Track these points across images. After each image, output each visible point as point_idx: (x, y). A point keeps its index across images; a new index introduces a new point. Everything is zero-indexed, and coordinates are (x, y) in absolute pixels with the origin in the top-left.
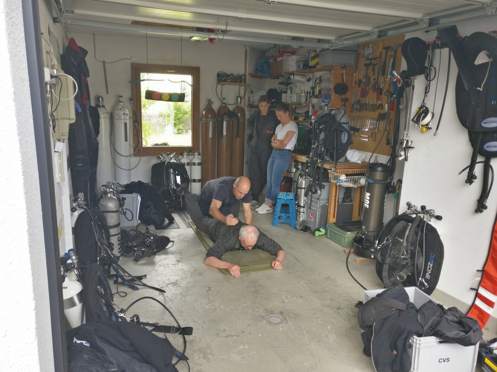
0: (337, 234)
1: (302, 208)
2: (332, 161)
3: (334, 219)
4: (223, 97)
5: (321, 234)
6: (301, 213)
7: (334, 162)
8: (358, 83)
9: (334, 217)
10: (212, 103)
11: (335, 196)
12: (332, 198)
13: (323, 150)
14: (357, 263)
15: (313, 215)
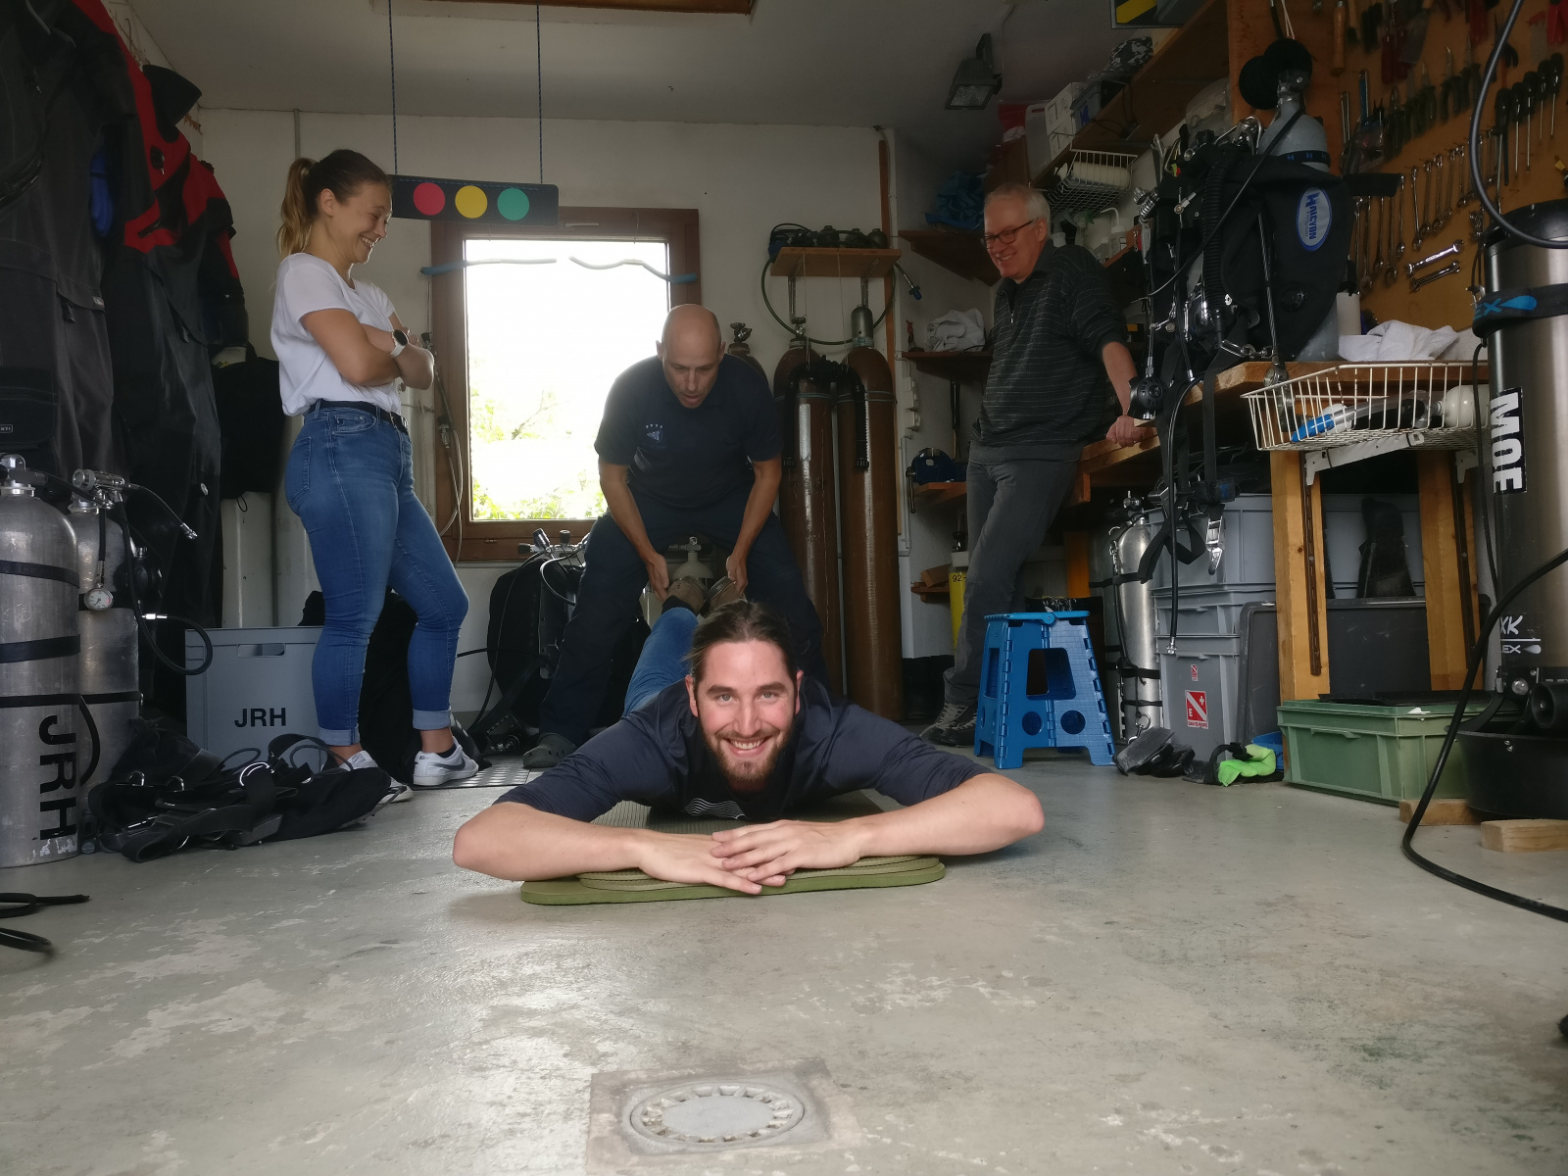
0: (1341, 736)
1: (1148, 681)
2: (1259, 349)
3: (1315, 679)
4: (799, 314)
5: (1250, 770)
6: (1142, 709)
7: (1269, 351)
8: (1359, 35)
9: (1316, 670)
10: (748, 333)
11: (1307, 549)
12: (1286, 557)
13: (1205, 315)
14: (1500, 850)
15: (1203, 694)
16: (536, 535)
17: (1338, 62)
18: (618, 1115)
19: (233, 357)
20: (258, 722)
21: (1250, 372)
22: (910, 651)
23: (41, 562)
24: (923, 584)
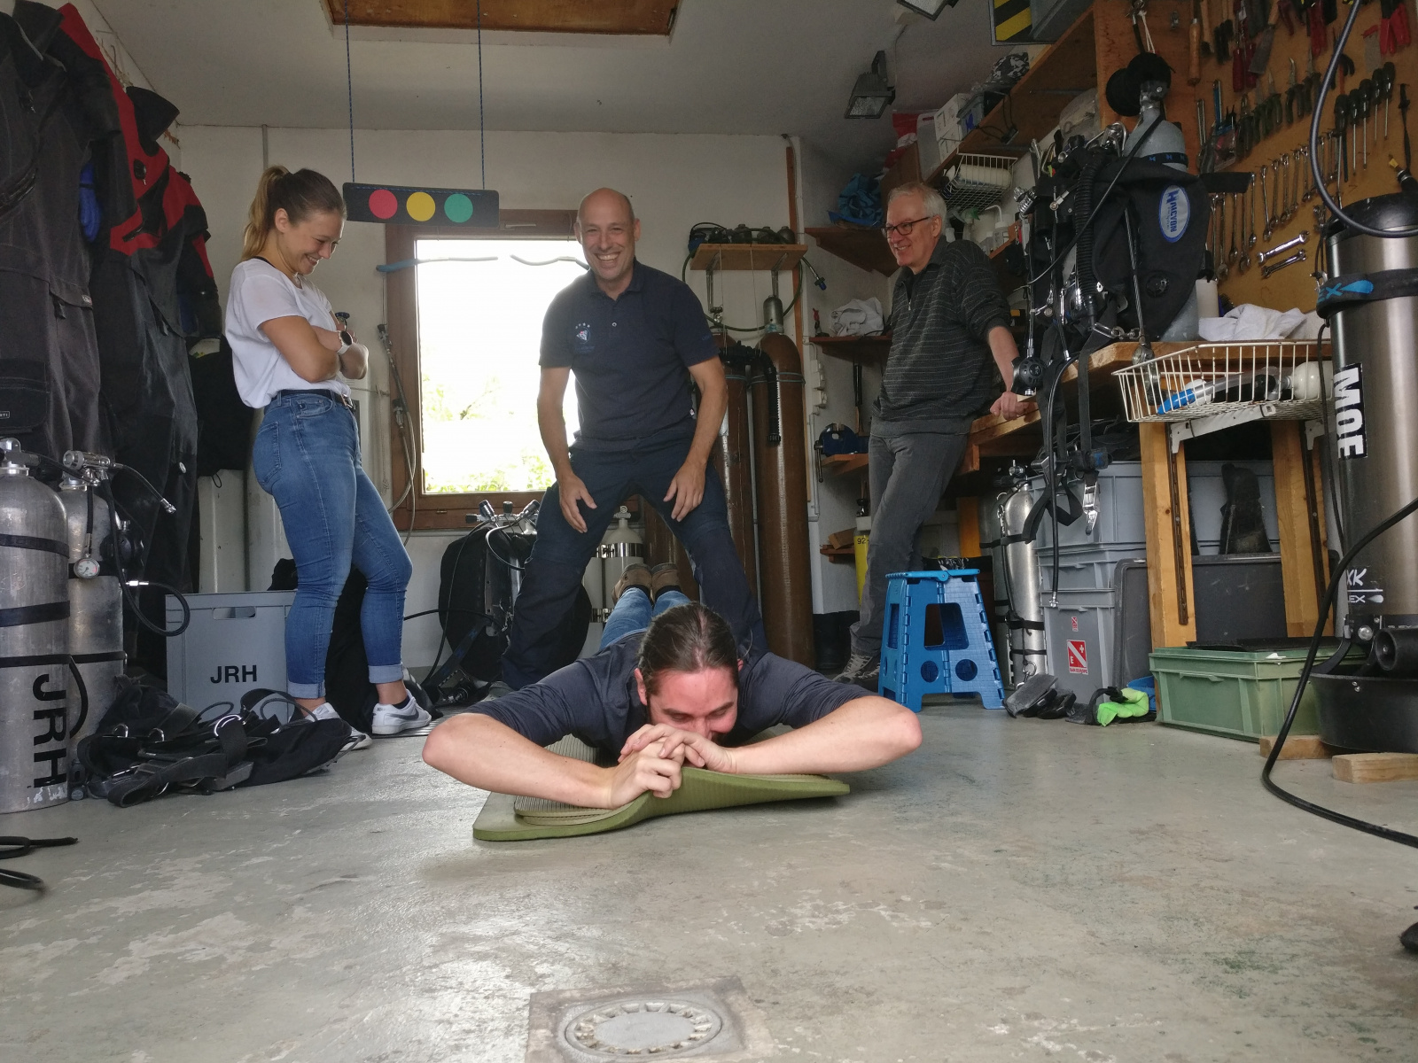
0: (1206, 680)
1: (1034, 632)
2: (1127, 331)
3: (1185, 627)
4: (716, 305)
5: (1125, 711)
6: (1029, 658)
7: (1137, 332)
8: (1212, 50)
9: (1183, 620)
11: (1174, 510)
12: (1155, 518)
13: (1079, 301)
14: (1350, 781)
15: (1083, 643)
16: (482, 506)
17: (1194, 72)
18: (554, 1030)
19: (207, 348)
20: (232, 678)
21: (1120, 352)
22: (820, 608)
23: (35, 535)
24: (831, 546)
